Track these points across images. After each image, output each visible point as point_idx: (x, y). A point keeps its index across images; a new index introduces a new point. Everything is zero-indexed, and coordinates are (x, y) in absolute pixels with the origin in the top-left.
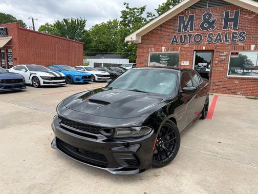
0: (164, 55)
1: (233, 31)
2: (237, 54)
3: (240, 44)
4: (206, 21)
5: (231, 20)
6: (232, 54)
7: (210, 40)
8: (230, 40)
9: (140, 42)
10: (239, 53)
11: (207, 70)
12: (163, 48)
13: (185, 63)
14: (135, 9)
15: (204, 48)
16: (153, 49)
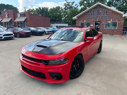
0: (85, 23)
1: (106, 15)
2: (107, 22)
3: (108, 19)
4: (98, 12)
5: (105, 12)
6: (106, 22)
7: (99, 18)
8: (105, 18)
9: (77, 19)
10: (108, 22)
11: (99, 27)
12: (85, 21)
13: (92, 25)
14: (70, 2)
15: (97, 21)
16: (82, 21)
